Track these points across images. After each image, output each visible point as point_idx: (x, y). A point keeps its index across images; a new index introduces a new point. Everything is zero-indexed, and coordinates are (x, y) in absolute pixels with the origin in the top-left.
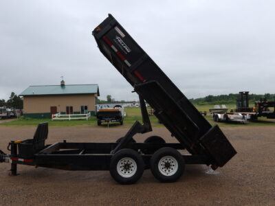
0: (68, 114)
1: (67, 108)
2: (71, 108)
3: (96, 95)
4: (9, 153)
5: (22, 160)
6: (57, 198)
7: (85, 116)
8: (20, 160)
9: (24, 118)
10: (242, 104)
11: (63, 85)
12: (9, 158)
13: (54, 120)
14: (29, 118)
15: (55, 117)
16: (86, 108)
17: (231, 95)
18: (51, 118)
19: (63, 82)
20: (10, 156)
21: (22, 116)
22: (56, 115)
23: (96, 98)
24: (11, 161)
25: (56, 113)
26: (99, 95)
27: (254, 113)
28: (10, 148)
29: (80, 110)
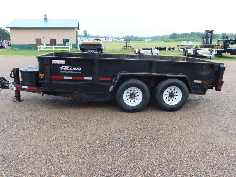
0: (52, 45)
1: (51, 40)
2: (55, 40)
3: (76, 29)
4: (11, 80)
5: (26, 87)
6: (69, 125)
7: (68, 48)
8: (23, 87)
9: (12, 49)
10: (207, 41)
11: (46, 19)
12: (13, 85)
13: (40, 51)
14: (16, 49)
15: (40, 48)
16: (68, 41)
17: (192, 33)
18: (37, 49)
19: (45, 15)
20: (13, 83)
21: (10, 47)
22: (41, 46)
23: (77, 32)
24: (15, 88)
25: (41, 44)
26: (78, 29)
27: (220, 50)
28: (12, 76)
29: (62, 43)
